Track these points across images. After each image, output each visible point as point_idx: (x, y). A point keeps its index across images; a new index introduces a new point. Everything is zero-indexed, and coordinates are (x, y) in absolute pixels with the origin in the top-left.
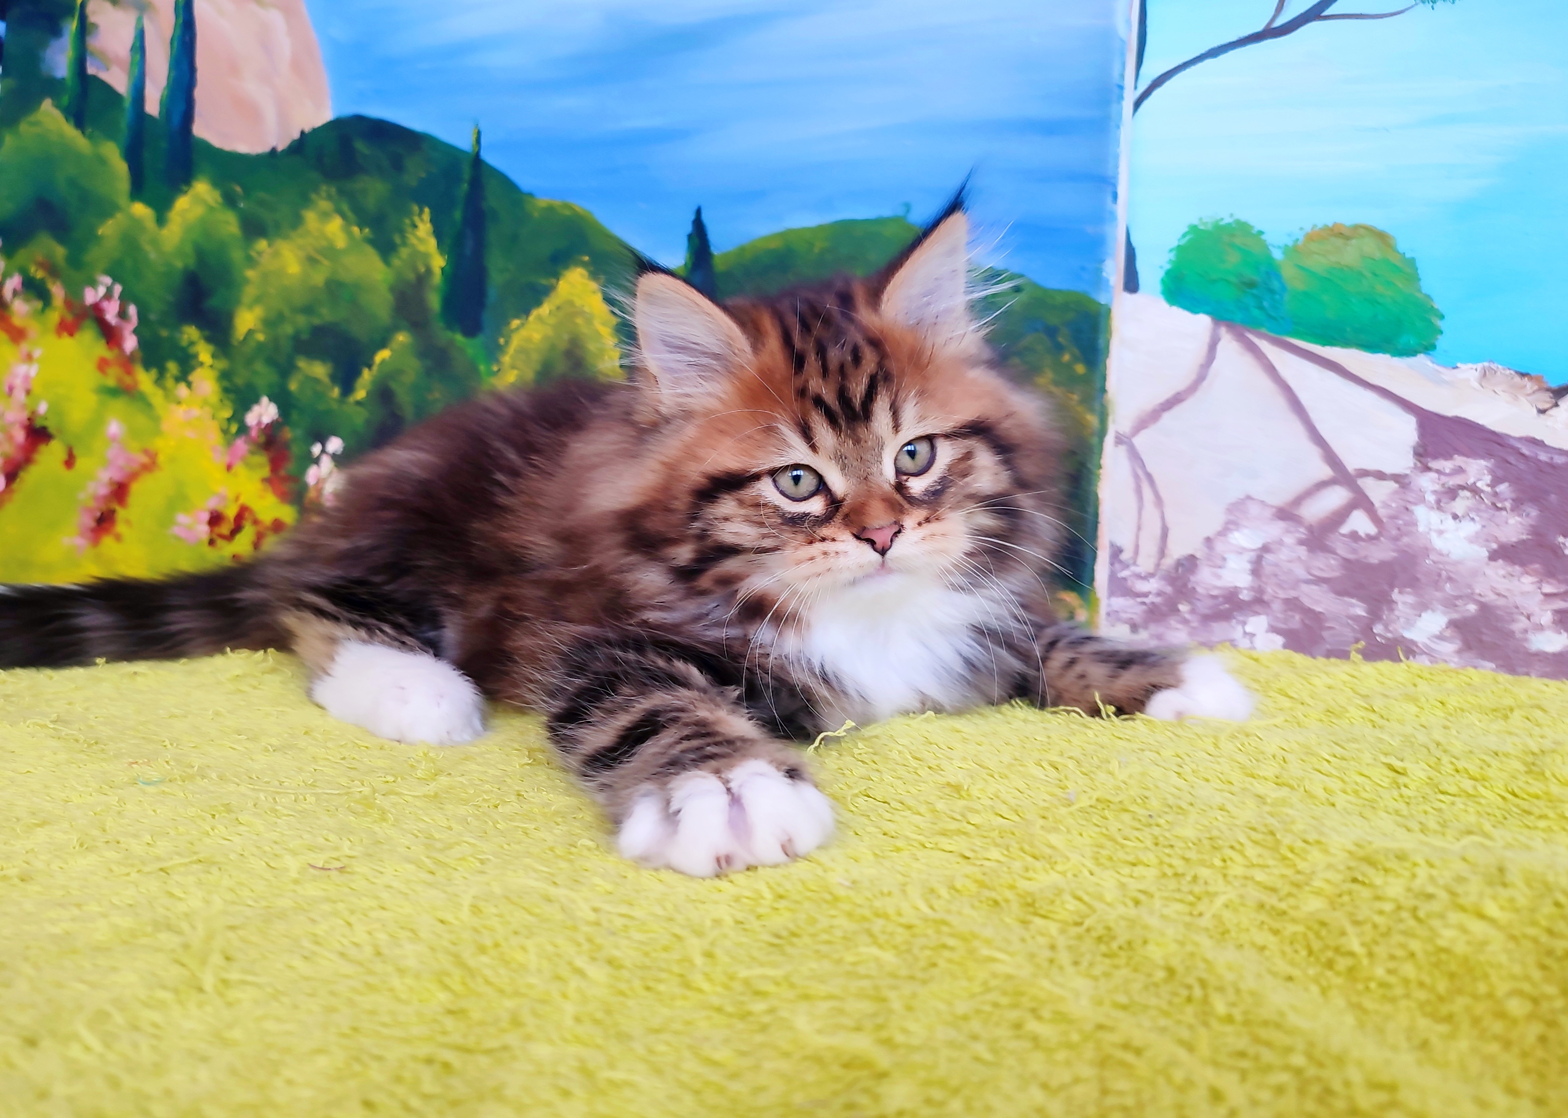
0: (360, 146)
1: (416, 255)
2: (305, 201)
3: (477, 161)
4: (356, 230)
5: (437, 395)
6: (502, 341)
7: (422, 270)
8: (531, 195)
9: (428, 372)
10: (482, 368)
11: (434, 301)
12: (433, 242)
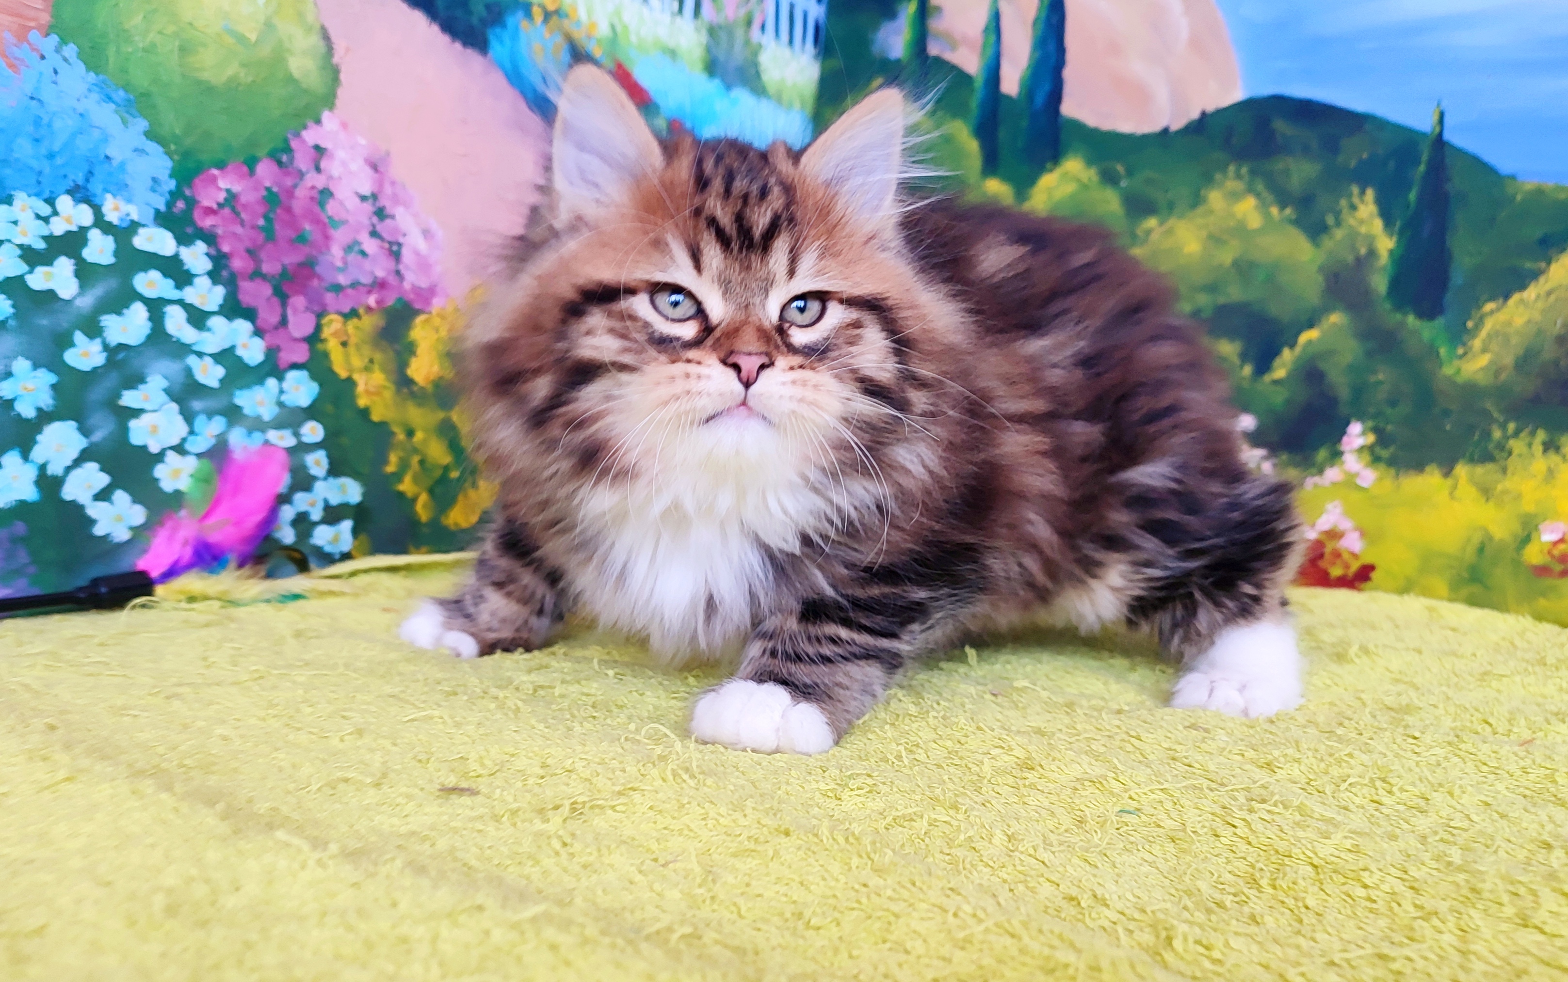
0: (1281, 126)
1: (1353, 236)
2: (1208, 180)
3: (1439, 142)
4: (1274, 211)
5: (1381, 377)
6: (1470, 324)
7: (1363, 251)
8: (1513, 177)
9: (1369, 354)
10: (1443, 351)
11: (1380, 283)
12: (1378, 224)
